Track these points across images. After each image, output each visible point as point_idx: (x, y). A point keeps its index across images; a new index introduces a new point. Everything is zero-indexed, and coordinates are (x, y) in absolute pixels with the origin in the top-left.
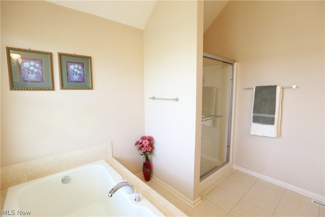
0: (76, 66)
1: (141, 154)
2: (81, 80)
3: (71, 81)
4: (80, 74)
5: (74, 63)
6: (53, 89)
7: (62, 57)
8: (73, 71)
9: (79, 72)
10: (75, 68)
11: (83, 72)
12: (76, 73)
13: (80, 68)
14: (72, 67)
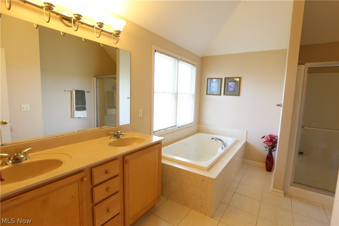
0: (232, 83)
1: (265, 147)
2: (233, 91)
3: (229, 91)
4: (233, 87)
5: (231, 81)
6: (220, 95)
7: (226, 79)
8: (230, 86)
9: (233, 86)
10: (231, 84)
11: (235, 86)
12: (232, 87)
13: (234, 84)
14: (230, 84)
